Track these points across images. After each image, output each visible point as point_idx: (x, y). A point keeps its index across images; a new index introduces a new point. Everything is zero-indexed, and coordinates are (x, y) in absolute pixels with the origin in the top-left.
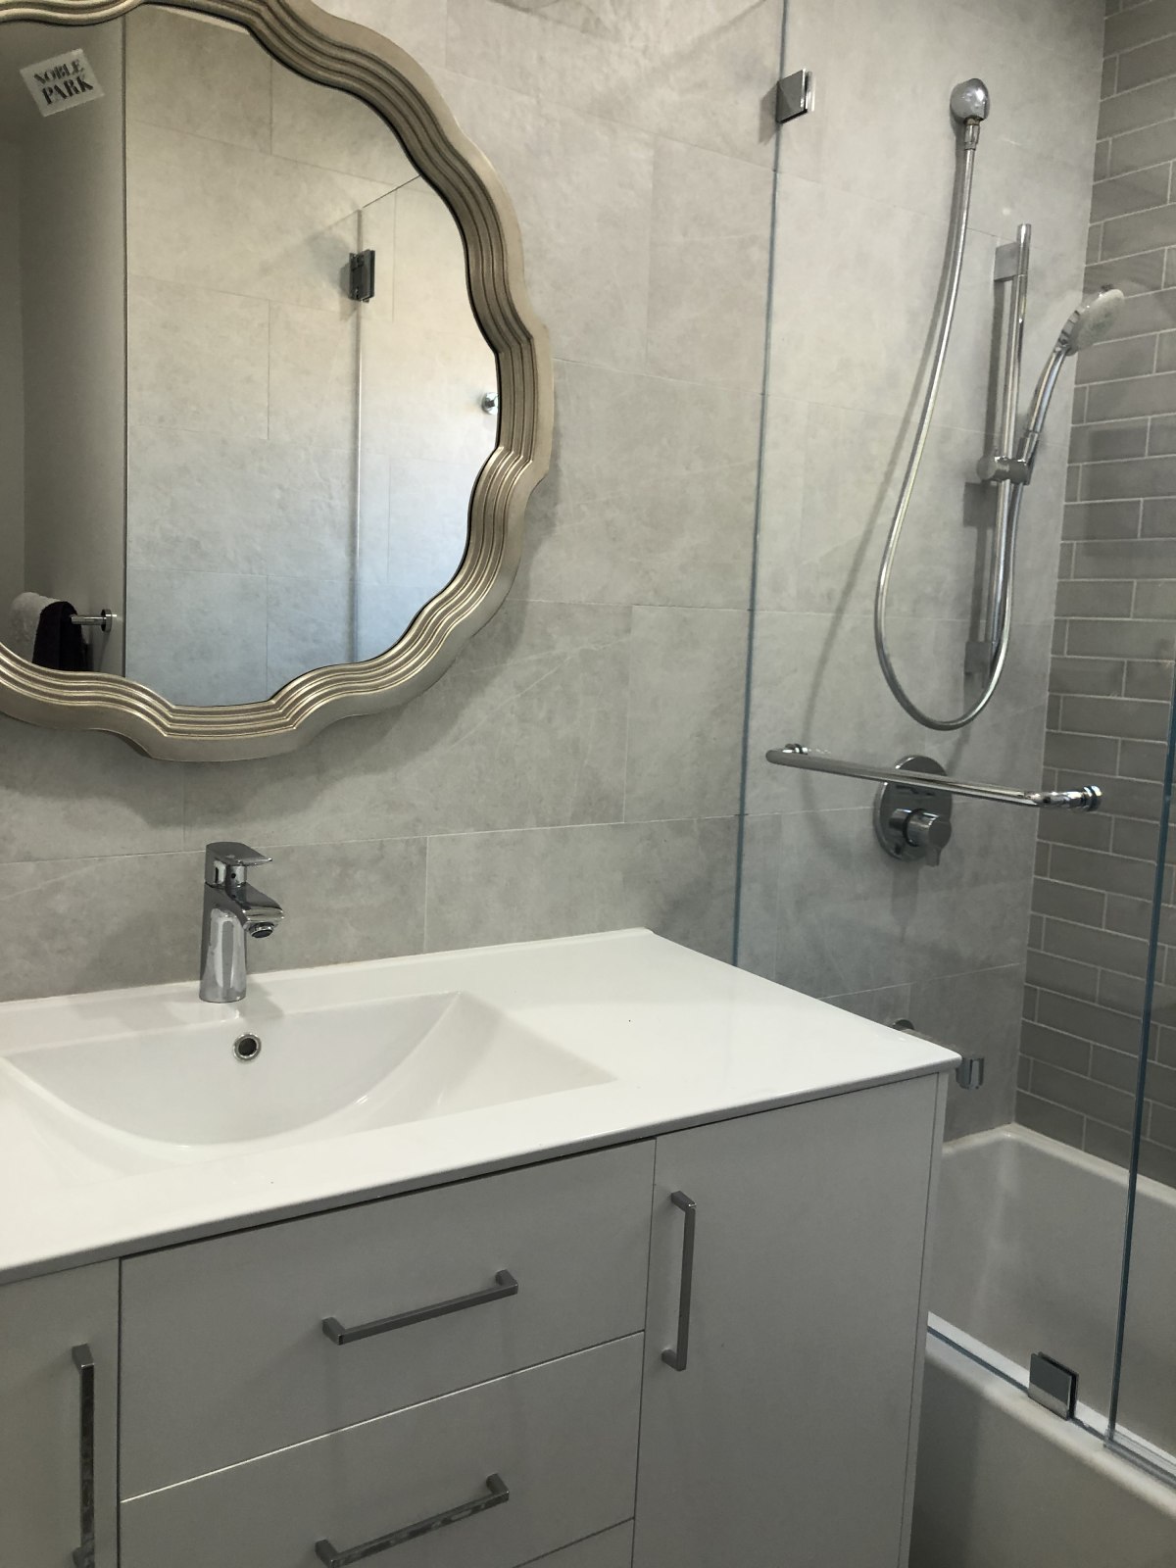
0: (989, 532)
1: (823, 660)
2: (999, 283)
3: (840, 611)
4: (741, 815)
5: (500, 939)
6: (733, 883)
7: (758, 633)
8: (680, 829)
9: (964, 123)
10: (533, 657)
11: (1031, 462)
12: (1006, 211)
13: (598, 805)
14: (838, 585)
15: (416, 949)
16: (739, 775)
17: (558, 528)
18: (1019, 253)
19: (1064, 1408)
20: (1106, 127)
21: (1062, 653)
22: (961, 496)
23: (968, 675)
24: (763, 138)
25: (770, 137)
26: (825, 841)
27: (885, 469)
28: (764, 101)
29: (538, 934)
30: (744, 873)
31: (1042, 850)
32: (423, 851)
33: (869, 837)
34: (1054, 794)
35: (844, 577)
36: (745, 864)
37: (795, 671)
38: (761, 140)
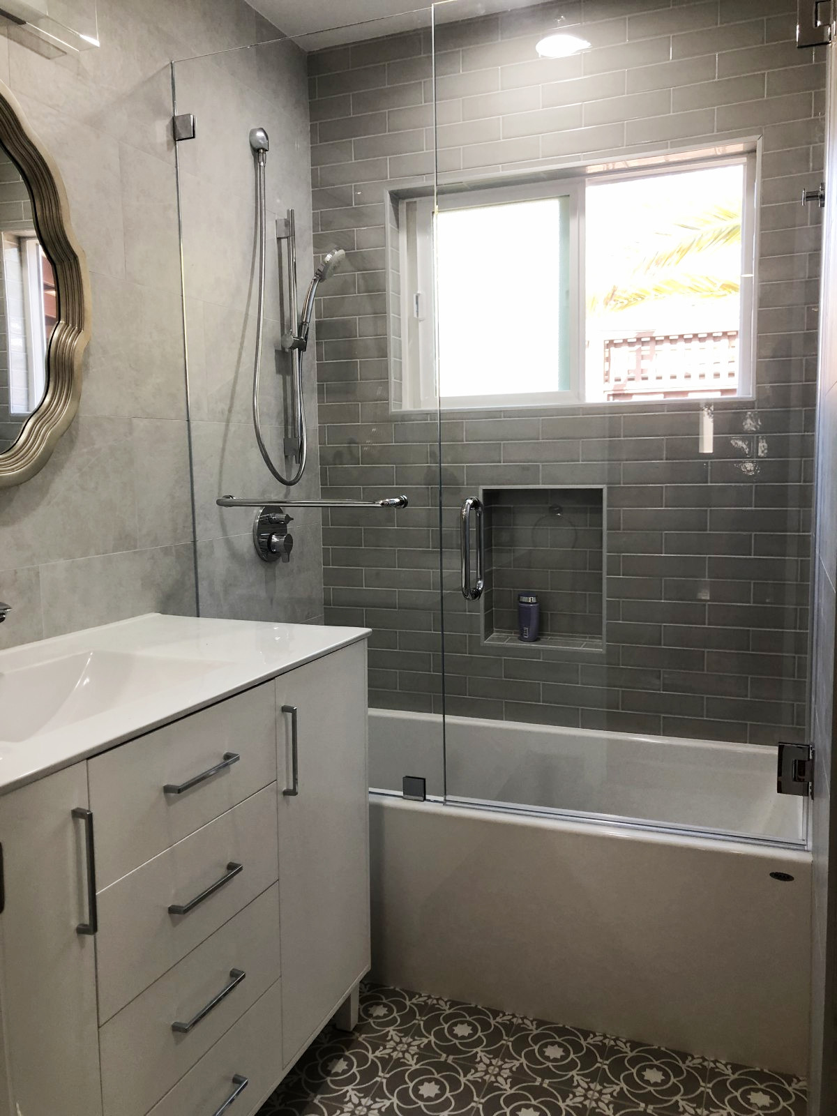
0: (288, 378)
1: (223, 449)
2: (279, 239)
3: (228, 421)
4: (195, 542)
5: (84, 626)
6: (194, 582)
7: (193, 434)
8: (166, 551)
9: (258, 152)
10: (85, 450)
11: (306, 338)
12: (278, 201)
13: (125, 541)
14: (225, 406)
15: (39, 637)
16: (191, 517)
17: (91, 371)
18: (289, 223)
19: (422, 798)
20: (314, 162)
21: (325, 444)
22: (274, 357)
23: (286, 457)
24: (169, 149)
25: (172, 149)
26: (234, 555)
27: (240, 341)
28: (167, 127)
29: (102, 621)
30: (199, 576)
31: (325, 551)
32: (37, 574)
33: (253, 551)
34: (387, 500)
35: (228, 402)
36: (199, 570)
37: (212, 456)
38: (168, 149)
